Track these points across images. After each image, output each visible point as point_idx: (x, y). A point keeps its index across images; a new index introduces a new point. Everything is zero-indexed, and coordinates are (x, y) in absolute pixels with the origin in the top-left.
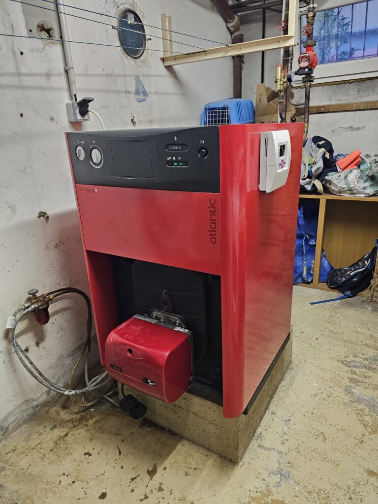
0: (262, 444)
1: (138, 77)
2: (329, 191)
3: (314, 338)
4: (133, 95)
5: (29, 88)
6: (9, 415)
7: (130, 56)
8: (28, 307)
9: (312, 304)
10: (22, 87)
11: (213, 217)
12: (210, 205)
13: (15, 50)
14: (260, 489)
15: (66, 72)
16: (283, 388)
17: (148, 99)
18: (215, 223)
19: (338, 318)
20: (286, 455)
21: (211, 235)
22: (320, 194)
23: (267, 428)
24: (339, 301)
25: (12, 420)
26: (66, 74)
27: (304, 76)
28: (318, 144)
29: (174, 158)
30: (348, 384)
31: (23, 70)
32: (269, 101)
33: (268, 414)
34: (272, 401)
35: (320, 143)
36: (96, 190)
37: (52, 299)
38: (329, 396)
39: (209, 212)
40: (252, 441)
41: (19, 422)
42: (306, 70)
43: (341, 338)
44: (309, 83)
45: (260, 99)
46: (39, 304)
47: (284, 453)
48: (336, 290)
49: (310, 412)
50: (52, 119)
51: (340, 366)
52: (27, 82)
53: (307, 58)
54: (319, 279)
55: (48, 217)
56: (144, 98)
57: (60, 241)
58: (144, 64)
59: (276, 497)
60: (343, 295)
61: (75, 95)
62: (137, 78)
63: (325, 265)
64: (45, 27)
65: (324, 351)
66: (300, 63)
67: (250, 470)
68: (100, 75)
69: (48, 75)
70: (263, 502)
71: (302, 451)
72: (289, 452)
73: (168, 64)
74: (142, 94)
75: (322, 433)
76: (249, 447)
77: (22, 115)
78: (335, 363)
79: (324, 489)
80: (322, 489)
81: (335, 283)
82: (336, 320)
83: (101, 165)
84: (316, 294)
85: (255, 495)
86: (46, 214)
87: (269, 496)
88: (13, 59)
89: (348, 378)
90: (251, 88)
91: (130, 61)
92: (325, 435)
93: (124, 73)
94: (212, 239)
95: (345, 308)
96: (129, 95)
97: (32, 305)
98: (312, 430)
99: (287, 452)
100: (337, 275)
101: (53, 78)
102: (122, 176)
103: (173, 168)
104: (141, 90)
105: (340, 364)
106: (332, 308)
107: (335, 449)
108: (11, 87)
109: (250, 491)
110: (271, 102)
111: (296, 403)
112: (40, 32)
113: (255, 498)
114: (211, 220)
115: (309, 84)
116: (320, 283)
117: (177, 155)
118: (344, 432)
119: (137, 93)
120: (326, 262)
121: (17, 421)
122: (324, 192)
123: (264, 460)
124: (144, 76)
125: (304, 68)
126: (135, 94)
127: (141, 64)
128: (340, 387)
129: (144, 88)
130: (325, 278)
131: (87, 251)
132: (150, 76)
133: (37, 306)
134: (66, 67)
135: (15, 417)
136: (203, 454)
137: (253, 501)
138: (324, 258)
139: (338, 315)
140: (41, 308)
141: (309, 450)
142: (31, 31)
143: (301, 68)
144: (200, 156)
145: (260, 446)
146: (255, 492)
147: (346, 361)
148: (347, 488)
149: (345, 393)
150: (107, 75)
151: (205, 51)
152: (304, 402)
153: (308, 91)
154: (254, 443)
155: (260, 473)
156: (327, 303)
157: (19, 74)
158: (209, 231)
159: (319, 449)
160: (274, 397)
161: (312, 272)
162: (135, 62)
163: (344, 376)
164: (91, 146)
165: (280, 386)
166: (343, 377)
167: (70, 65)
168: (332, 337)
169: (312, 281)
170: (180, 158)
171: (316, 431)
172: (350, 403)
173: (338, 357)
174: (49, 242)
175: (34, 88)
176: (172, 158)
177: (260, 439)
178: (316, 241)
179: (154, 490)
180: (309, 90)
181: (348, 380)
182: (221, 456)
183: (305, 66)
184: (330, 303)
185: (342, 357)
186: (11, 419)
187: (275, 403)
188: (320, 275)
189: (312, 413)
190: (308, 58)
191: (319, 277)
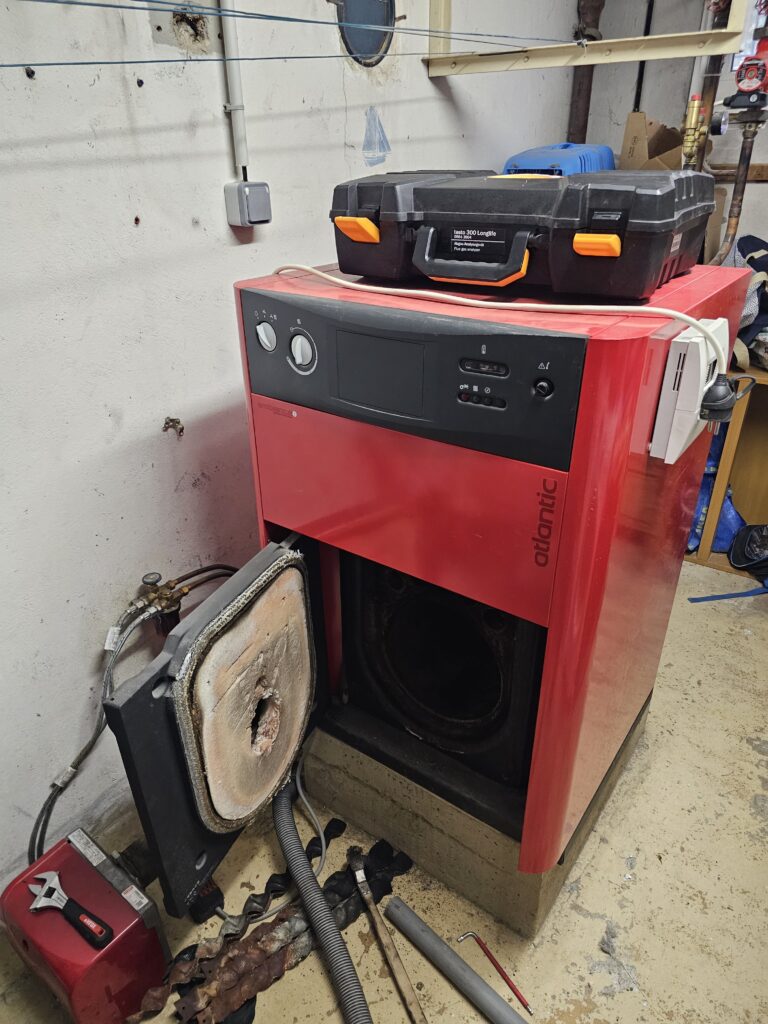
0: (579, 902)
1: (372, 108)
2: (759, 363)
3: (694, 681)
4: (359, 153)
5: (153, 158)
6: (102, 797)
7: (360, 63)
8: (143, 610)
9: (693, 600)
10: (139, 160)
11: (546, 516)
12: (542, 491)
13: (127, 76)
14: (574, 996)
15: (228, 115)
16: (625, 788)
17: (389, 158)
18: (549, 528)
19: (747, 638)
20: (627, 932)
21: (537, 547)
22: (741, 370)
23: (589, 870)
24: (751, 599)
25: (109, 806)
26: (226, 120)
27: (745, 110)
28: (752, 258)
29: (475, 389)
30: (760, 791)
31: (143, 121)
32: (651, 157)
33: (594, 840)
34: (603, 814)
35: (757, 255)
36: (294, 414)
37: (187, 594)
38: (718, 815)
39: (540, 503)
40: (560, 896)
41: (119, 808)
42: (754, 98)
43: (750, 687)
44: (754, 125)
45: (632, 150)
46: (163, 604)
47: (622, 926)
48: (746, 573)
49: (678, 845)
50: (196, 223)
51: (745, 750)
52: (151, 145)
53: (758, 69)
54: (712, 547)
55: (182, 430)
56: (381, 154)
57: (203, 474)
58: (387, 76)
59: (603, 1015)
60: (760, 585)
61: (244, 169)
62: (371, 111)
63: (730, 517)
64: (188, 15)
65: (713, 713)
66: (739, 81)
67: (555, 954)
68: (296, 114)
69: (192, 126)
70: (578, 1021)
71: (658, 927)
72: (632, 926)
73: (436, 72)
74: (377, 146)
75: (700, 892)
76: (554, 907)
77: (137, 220)
78: (735, 741)
79: (698, 1011)
80: (694, 1011)
81: (746, 557)
82: (743, 642)
83: (312, 370)
84: (701, 579)
85: (563, 1007)
86: (178, 423)
87: (591, 1011)
88: (122, 98)
89: (760, 777)
90: (611, 112)
91: (358, 75)
92: (706, 897)
93: (343, 104)
94: (539, 557)
95: (762, 616)
96: (350, 151)
97: (150, 605)
98: (678, 884)
99: (628, 925)
100: (752, 540)
101: (200, 132)
102: (354, 402)
103: (469, 406)
104: (377, 137)
105: (745, 746)
106: (734, 615)
107: (724, 931)
108: (118, 161)
109: (554, 997)
110: (657, 158)
111: (651, 822)
112: (176, 27)
113: (563, 1012)
114: (541, 519)
115: (752, 129)
116: (713, 554)
117: (482, 384)
118: (745, 896)
119: (368, 145)
120: (733, 512)
121: (115, 808)
122: (751, 364)
123: (581, 937)
124: (384, 104)
125: (750, 93)
126: (364, 149)
127: (381, 79)
128: (741, 797)
129: (383, 131)
130: (726, 545)
131: (265, 522)
132: (397, 103)
133: (160, 609)
134: (228, 105)
135: (113, 800)
136: (464, 911)
137: (559, 1019)
138: (729, 503)
139: (748, 632)
140: (166, 611)
141: (672, 926)
142: (159, 28)
143: (741, 92)
144: (534, 392)
145: (576, 907)
146: (564, 1002)
147: (758, 739)
148: (743, 1015)
149: (753, 811)
150: (311, 113)
151: (526, 51)
152: (665, 822)
153: (748, 145)
154: (564, 900)
155: (573, 964)
156: (726, 601)
157: (134, 131)
158: (534, 539)
159: (692, 927)
160: (606, 806)
161: (697, 531)
162: (369, 73)
163: (752, 773)
164: (292, 329)
165: (620, 782)
166: (750, 776)
167: (237, 101)
168: (730, 682)
169: (697, 549)
170: (488, 390)
171: (688, 888)
172: (761, 834)
173: (741, 730)
174: (183, 478)
175: (162, 158)
176: (471, 388)
177: (575, 894)
178: (717, 466)
179: (371, 974)
180: (752, 143)
181: (759, 782)
182: (499, 921)
183: (751, 89)
184: (731, 601)
185: (750, 730)
186: (106, 804)
187: (608, 818)
188: (717, 538)
189: (682, 849)
190: (761, 71)
191: (714, 542)
